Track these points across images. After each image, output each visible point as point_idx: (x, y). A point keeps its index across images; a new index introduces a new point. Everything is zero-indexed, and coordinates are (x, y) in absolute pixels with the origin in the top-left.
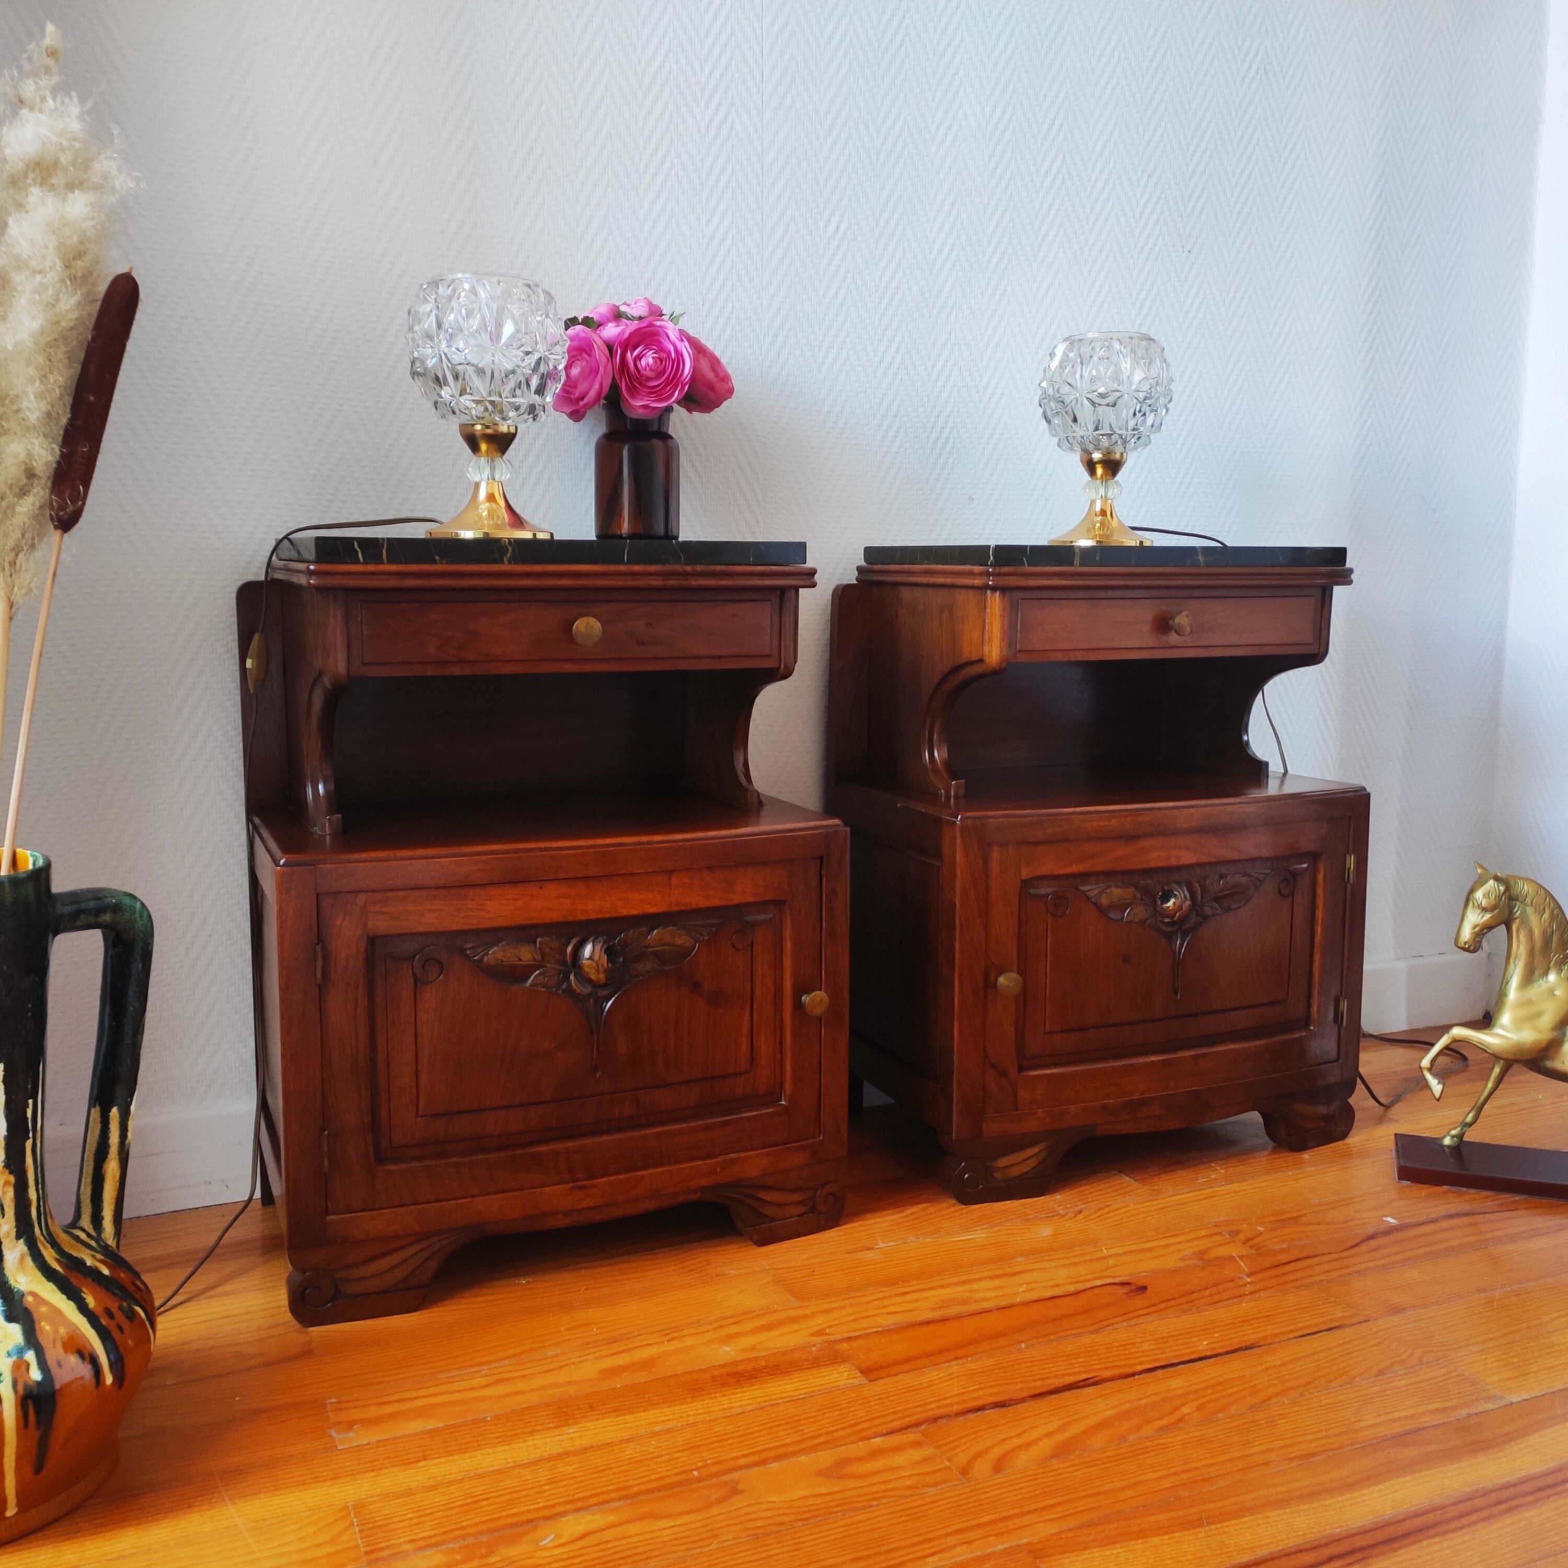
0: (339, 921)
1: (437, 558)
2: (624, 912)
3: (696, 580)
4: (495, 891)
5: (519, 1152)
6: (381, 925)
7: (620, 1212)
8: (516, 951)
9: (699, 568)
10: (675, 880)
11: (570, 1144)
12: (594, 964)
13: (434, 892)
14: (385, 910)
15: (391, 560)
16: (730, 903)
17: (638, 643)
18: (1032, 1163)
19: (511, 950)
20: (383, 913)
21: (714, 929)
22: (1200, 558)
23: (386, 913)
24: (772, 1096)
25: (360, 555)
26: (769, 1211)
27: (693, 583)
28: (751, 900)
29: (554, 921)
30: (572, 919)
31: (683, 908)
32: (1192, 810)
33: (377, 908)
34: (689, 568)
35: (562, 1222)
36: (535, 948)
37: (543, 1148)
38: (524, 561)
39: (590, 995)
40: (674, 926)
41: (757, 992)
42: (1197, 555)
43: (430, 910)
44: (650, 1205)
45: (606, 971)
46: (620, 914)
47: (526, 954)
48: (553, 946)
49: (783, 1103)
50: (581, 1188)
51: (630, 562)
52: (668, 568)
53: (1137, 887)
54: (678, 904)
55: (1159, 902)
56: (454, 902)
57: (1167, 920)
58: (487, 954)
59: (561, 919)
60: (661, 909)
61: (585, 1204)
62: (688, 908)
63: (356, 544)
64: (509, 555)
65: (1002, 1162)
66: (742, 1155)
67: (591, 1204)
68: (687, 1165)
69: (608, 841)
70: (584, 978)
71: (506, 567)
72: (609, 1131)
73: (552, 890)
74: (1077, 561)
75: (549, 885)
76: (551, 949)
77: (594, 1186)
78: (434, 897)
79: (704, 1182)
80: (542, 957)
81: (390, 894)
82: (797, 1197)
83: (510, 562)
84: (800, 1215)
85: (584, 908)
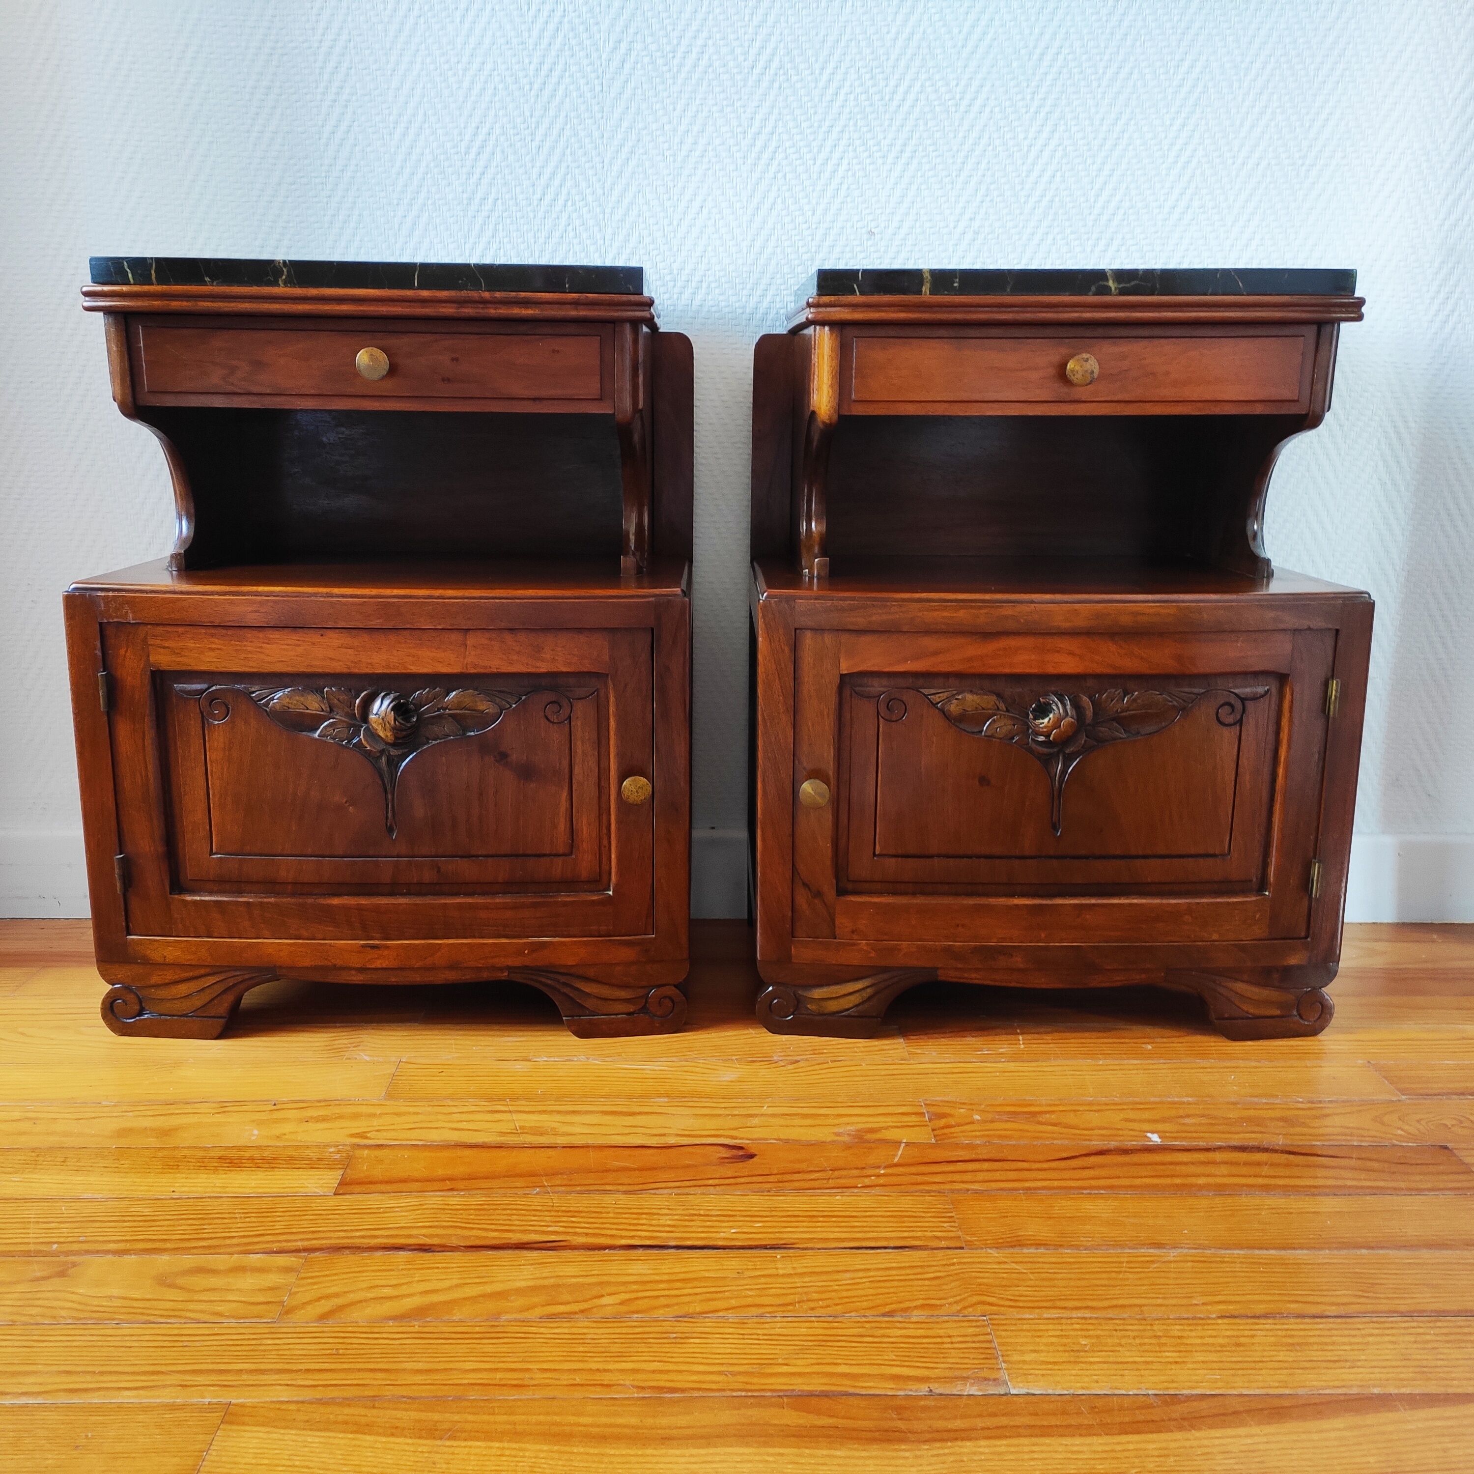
0: (122, 652)
1: (207, 279)
2: (414, 669)
3: (496, 309)
4: (275, 635)
5: (310, 901)
6: (163, 659)
7: (417, 978)
8: (302, 699)
9: (498, 295)
10: (471, 640)
11: (363, 901)
12: (381, 721)
13: (213, 631)
14: (166, 645)
15: (161, 281)
16: (538, 671)
17: (443, 380)
18: (855, 999)
19: (297, 698)
20: (164, 648)
21: (524, 698)
22: (1111, 283)
23: (168, 647)
24: (598, 881)
25: (130, 275)
26: (589, 1004)
27: (492, 312)
28: (564, 669)
29: (337, 671)
30: (356, 671)
31: (482, 671)
32: (1077, 606)
33: (158, 642)
34: (486, 295)
35: (357, 978)
36: (323, 698)
37: (336, 901)
38: (302, 284)
39: (382, 752)
40: (476, 689)
41: (577, 770)
42: (1107, 280)
43: (210, 648)
44: (451, 976)
45: (394, 729)
46: (409, 671)
47: (313, 704)
48: (341, 698)
49: (611, 893)
50: (373, 947)
51: (421, 287)
52: (464, 293)
53: (999, 695)
54: (475, 666)
55: (1031, 716)
56: (233, 642)
57: (1041, 739)
58: (273, 699)
59: (345, 670)
60: (456, 669)
61: (378, 964)
62: (486, 671)
63: (125, 263)
64: (284, 277)
65: (818, 993)
66: (557, 939)
67: (384, 966)
68: (491, 941)
69: (396, 592)
70: (372, 735)
71: (280, 290)
72: (409, 894)
73: (334, 639)
74: (926, 289)
75: (330, 634)
76: (338, 700)
77: (387, 947)
78: (213, 635)
79: (510, 962)
80: (330, 707)
81: (169, 629)
82: (623, 994)
83: (286, 286)
84: (629, 1014)
85: (369, 661)
